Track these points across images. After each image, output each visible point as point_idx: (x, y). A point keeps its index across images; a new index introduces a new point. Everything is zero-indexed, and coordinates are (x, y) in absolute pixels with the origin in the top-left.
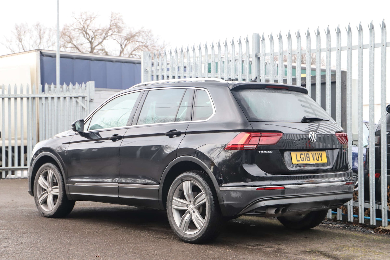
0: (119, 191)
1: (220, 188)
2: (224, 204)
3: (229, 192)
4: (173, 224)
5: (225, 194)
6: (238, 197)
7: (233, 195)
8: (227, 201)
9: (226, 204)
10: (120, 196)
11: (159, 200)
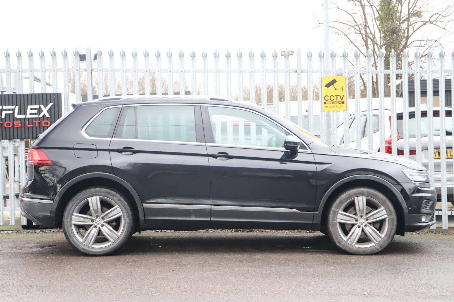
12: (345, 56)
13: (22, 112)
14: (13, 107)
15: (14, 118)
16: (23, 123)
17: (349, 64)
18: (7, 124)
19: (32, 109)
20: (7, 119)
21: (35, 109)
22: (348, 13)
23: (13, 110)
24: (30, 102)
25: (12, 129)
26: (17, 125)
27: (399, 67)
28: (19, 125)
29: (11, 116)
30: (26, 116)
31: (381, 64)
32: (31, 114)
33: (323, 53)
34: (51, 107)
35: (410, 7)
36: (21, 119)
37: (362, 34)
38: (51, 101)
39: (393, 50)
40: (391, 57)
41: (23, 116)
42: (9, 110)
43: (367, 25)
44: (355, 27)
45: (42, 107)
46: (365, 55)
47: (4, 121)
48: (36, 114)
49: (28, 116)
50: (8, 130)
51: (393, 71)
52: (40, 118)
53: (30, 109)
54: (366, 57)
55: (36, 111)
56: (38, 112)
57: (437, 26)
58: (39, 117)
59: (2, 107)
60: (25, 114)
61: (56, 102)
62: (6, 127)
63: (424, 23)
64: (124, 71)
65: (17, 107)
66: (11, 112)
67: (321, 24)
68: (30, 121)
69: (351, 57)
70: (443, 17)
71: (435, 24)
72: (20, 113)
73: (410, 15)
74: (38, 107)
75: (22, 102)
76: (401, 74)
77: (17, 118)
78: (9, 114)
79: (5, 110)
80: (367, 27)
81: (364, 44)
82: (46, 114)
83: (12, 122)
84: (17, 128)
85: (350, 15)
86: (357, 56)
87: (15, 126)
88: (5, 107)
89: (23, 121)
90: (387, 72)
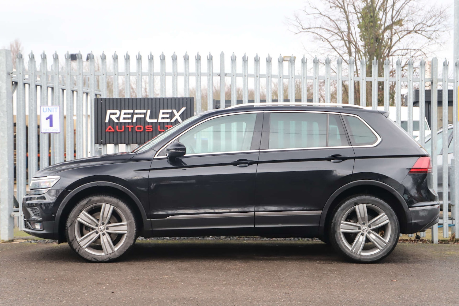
0: (255, 220)
1: (409, 208)
2: (412, 223)
3: (417, 211)
4: (344, 247)
5: (414, 214)
6: (425, 215)
7: (421, 214)
8: (415, 219)
9: (413, 222)
10: (256, 226)
11: (320, 225)
12: (328, 62)
13: (154, 116)
14: (145, 111)
15: (145, 122)
16: (154, 128)
17: (331, 71)
18: (138, 128)
19: (163, 113)
20: (139, 123)
21: (167, 113)
22: (331, 20)
23: (145, 114)
24: (162, 106)
25: (143, 134)
26: (148, 129)
27: (380, 75)
28: (150, 129)
29: (143, 120)
30: (158, 121)
31: (363, 72)
32: (163, 118)
33: (306, 59)
34: (183, 112)
35: (394, 15)
36: (152, 123)
37: (344, 41)
38: (184, 106)
39: (375, 58)
40: (374, 64)
41: (155, 121)
42: (140, 114)
43: (350, 32)
44: (339, 33)
45: (175, 111)
46: (348, 62)
47: (134, 125)
48: (167, 118)
49: (160, 120)
50: (138, 134)
51: (375, 79)
52: (172, 123)
53: (162, 113)
54: (349, 64)
55: (168, 116)
56: (170, 116)
57: (423, 35)
58: (171, 121)
59: (134, 111)
60: (157, 118)
61: (189, 107)
62: (137, 132)
63: (408, 32)
64: (257, 76)
65: (149, 111)
66: (143, 116)
67: (304, 29)
68: (162, 125)
69: (334, 65)
70: (428, 26)
71: (421, 34)
72: (151, 117)
73: (394, 23)
74: (170, 111)
75: (154, 106)
76: (383, 82)
77: (148, 123)
78: (140, 118)
79: (137, 114)
80: (350, 34)
81: (347, 51)
82: (178, 119)
83: (143, 126)
84: (148, 132)
85: (333, 21)
86: (339, 63)
87: (147, 130)
88: (136, 111)
89: (154, 125)
90: (369, 79)
